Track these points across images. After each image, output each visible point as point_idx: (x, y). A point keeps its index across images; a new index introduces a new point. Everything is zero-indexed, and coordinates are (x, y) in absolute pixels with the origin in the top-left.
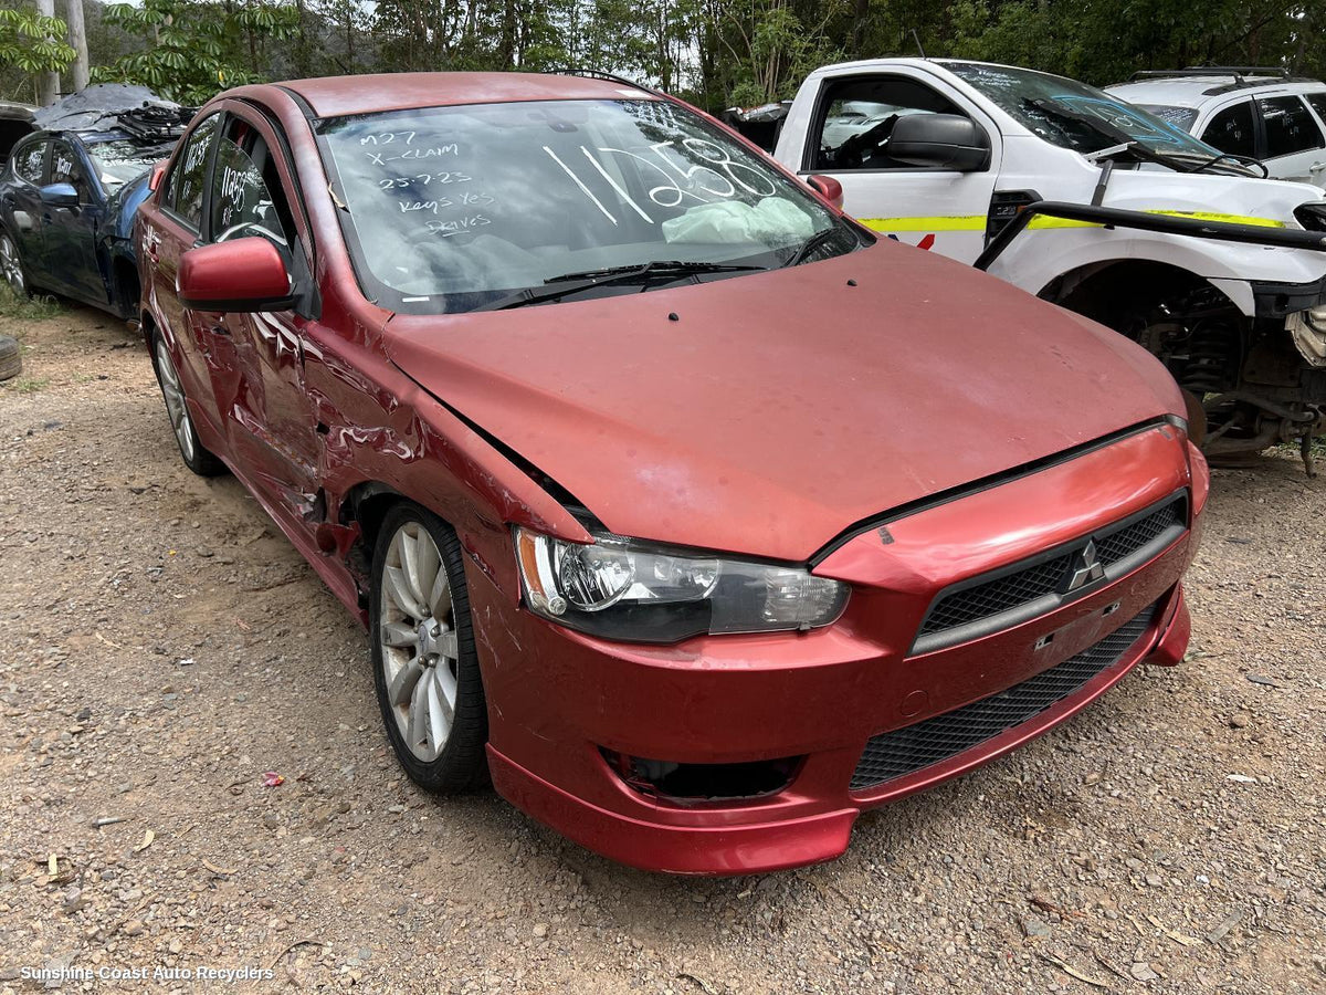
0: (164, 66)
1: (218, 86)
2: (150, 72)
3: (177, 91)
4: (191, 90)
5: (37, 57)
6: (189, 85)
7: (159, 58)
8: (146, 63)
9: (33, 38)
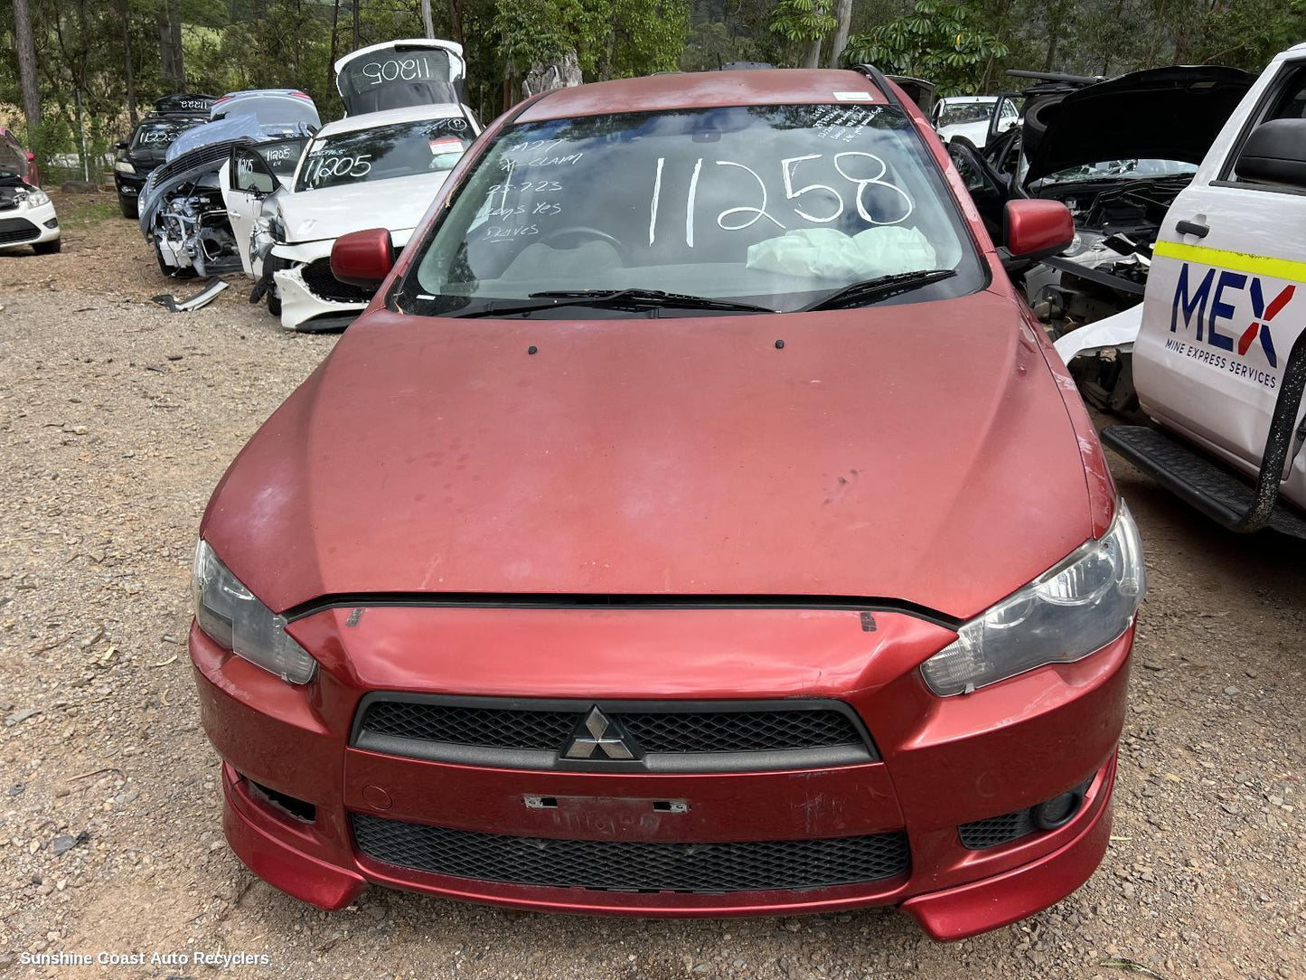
0: (910, 31)
1: (953, 50)
2: (896, 38)
3: (917, 55)
4: (929, 54)
5: (803, 28)
6: (928, 50)
7: (908, 25)
8: (896, 30)
9: (804, 11)
